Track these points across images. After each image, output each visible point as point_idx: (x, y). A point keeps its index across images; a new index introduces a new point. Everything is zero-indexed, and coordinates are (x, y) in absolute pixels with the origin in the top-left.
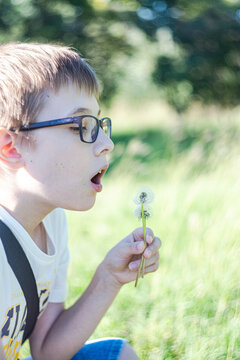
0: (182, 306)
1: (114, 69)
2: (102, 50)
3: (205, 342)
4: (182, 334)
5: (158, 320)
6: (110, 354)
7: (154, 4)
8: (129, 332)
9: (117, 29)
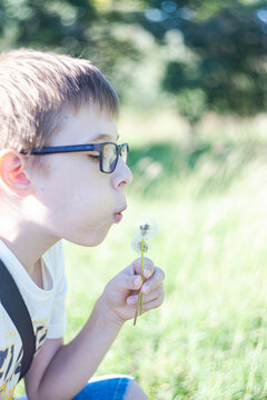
0: (194, 337)
1: (119, 76)
2: (106, 55)
3: (220, 377)
4: (194, 369)
5: (168, 354)
6: (116, 392)
7: (163, 3)
8: (136, 368)
9: (122, 32)
